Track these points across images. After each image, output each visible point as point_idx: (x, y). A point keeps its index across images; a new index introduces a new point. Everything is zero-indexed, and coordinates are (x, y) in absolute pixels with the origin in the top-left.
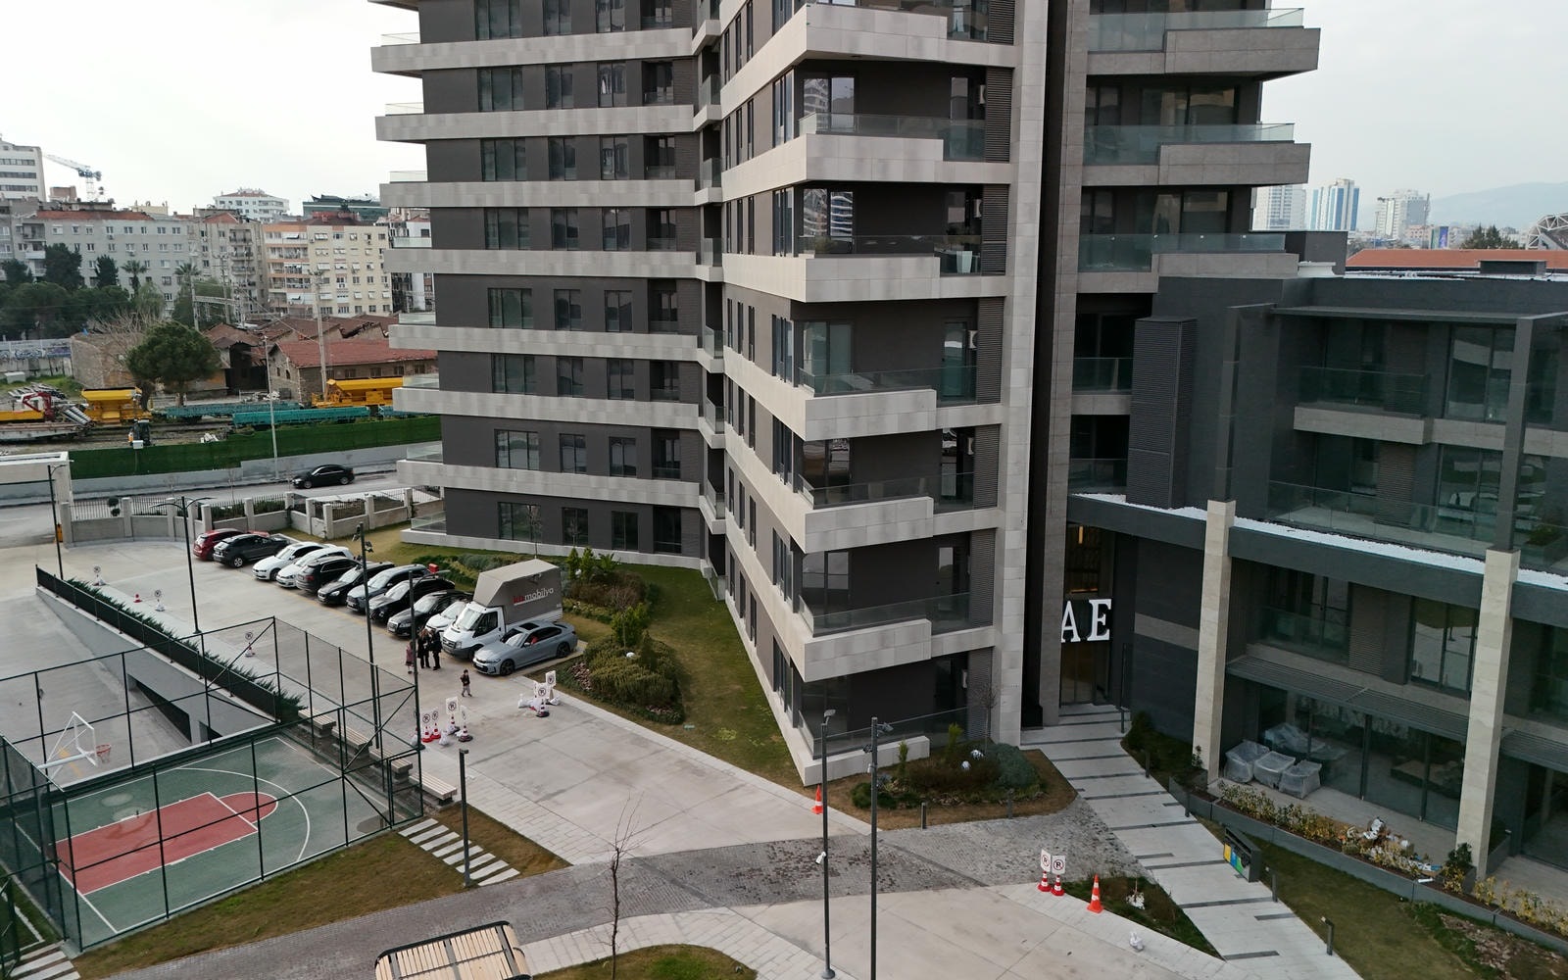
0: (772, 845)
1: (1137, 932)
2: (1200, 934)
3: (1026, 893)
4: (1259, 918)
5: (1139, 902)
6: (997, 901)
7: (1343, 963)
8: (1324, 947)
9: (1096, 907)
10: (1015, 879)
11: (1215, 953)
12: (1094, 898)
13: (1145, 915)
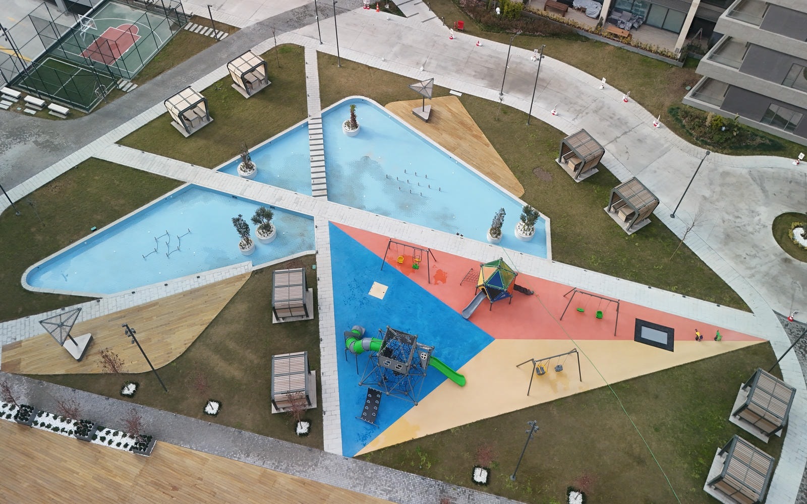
0: (292, 11)
1: (388, 15)
2: (402, 12)
3: (361, 10)
4: (415, 4)
5: (387, 7)
6: (354, 14)
7: (432, 12)
8: (428, 9)
9: (378, 11)
10: (358, 7)
11: (405, 17)
12: (377, 8)
13: (390, 10)
